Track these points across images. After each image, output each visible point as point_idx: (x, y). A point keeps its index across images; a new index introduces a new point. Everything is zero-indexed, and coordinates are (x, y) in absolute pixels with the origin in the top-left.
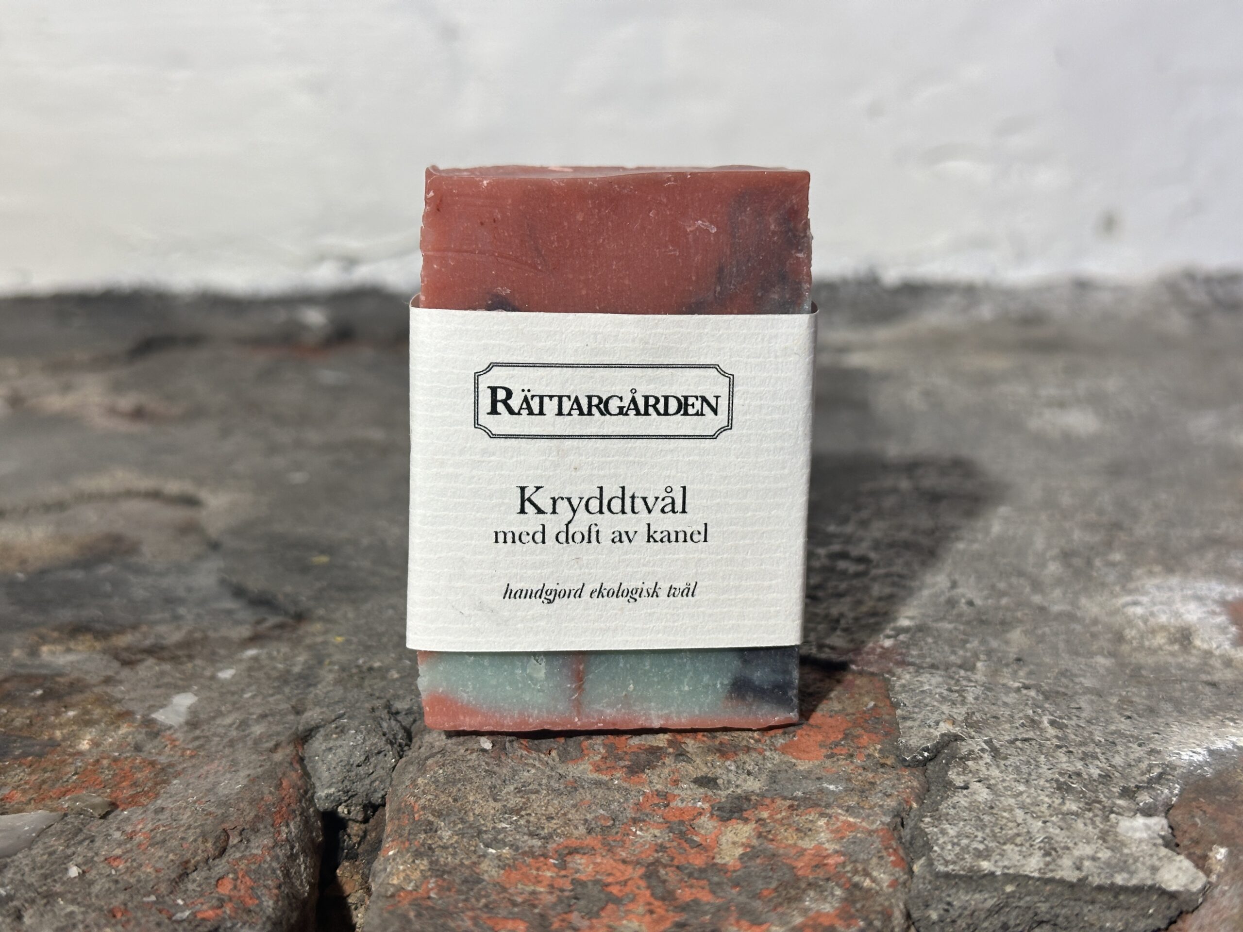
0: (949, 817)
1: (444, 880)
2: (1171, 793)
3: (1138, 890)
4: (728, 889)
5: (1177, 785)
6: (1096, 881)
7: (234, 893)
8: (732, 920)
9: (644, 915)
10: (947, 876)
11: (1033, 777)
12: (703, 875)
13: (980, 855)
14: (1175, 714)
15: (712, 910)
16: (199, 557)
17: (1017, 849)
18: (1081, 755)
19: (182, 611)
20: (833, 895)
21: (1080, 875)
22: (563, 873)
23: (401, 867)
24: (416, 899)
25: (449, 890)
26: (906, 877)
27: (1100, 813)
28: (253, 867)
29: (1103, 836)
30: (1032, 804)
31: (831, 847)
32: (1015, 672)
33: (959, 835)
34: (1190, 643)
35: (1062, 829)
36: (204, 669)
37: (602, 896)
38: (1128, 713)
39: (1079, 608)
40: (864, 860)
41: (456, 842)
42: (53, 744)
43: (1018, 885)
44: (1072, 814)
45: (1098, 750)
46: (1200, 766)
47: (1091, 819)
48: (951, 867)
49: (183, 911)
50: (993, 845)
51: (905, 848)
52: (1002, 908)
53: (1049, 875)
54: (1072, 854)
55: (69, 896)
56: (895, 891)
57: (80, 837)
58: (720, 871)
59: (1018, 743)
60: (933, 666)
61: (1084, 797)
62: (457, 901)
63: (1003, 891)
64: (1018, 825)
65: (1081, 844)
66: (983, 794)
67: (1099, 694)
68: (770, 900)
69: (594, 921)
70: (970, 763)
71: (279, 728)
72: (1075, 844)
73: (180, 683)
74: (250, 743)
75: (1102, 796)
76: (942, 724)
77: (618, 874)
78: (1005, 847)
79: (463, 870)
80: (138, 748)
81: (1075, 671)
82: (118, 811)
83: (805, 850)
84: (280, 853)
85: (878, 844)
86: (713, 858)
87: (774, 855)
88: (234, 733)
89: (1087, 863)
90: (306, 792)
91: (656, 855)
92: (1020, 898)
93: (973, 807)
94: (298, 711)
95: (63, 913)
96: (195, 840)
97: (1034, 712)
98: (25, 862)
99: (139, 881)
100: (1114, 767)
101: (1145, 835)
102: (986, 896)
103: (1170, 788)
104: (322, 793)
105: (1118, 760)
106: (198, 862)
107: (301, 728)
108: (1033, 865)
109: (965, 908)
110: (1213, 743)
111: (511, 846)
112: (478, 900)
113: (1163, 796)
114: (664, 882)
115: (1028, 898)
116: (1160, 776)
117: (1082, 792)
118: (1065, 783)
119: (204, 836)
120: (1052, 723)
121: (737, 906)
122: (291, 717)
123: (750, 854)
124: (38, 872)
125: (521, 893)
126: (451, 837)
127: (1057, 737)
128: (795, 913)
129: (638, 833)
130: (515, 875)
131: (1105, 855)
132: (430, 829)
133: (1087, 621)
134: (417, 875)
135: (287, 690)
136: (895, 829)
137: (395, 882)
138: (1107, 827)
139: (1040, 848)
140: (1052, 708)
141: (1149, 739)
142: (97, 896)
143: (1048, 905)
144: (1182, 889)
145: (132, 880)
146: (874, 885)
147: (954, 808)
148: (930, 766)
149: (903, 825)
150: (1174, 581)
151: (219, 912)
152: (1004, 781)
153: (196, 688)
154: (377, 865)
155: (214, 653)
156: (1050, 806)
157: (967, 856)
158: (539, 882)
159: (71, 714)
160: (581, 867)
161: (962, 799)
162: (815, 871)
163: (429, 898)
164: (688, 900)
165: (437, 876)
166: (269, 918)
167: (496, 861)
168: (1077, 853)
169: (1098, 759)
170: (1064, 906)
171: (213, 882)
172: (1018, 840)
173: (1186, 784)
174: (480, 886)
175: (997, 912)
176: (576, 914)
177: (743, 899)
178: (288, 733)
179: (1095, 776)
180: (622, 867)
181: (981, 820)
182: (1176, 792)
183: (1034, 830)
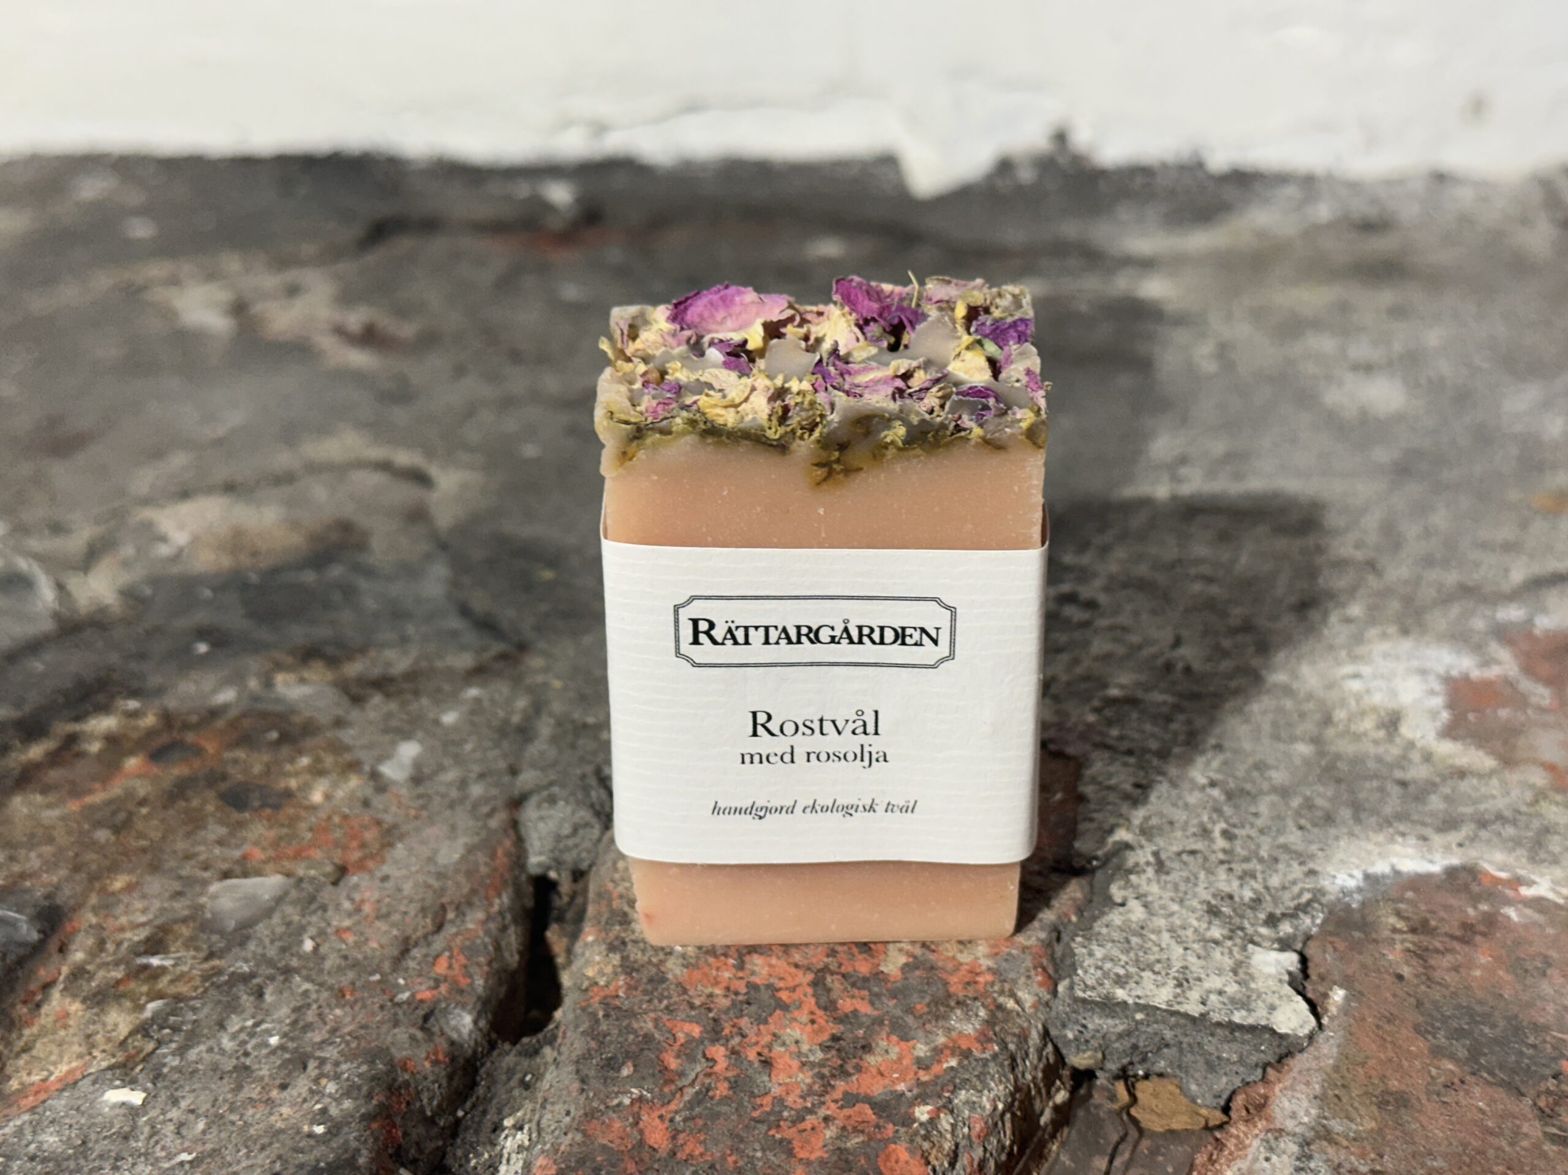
0: (1099, 937)
1: (632, 978)
2: (1313, 922)
3: (1252, 1029)
4: (885, 1000)
5: (1321, 915)
6: (1216, 1017)
7: (450, 973)
8: (884, 1034)
9: (806, 1025)
10: (1084, 1001)
11: (1189, 897)
12: (867, 985)
13: (1120, 981)
14: (1350, 823)
15: (868, 1023)
16: (428, 557)
17: (1153, 977)
18: (1239, 873)
19: (410, 629)
20: (977, 1015)
21: (1201, 1009)
22: (740, 974)
23: (597, 958)
24: (605, 997)
25: (636, 989)
27: (1238, 941)
28: (467, 943)
29: (1236, 968)
30: (1180, 927)
31: (986, 963)
32: (1208, 763)
33: (1106, 958)
34: (1396, 729)
35: (1199, 957)
36: (428, 709)
37: (772, 1001)
38: (1303, 822)
39: (1297, 678)
40: (1012, 980)
42: (288, 794)
43: (1147, 1014)
44: (1213, 941)
45: (1259, 867)
46: (1351, 892)
47: (1230, 948)
49: (403, 992)
50: (1132, 970)
51: (1055, 967)
52: (1132, 1032)
53: (1176, 1007)
54: (1201, 986)
55: (304, 972)
56: (1036, 1013)
57: (314, 906)
59: (1184, 856)
60: (1130, 752)
61: (1230, 923)
62: (641, 1001)
63: (1133, 1018)
64: (1162, 949)
65: (1212, 975)
66: (1137, 912)
67: (1284, 794)
68: (921, 1017)
69: (762, 1027)
70: (1133, 878)
71: (494, 792)
72: (1208, 975)
73: (406, 728)
75: (1247, 922)
76: (1117, 829)
77: (789, 979)
78: (1143, 974)
79: (650, 967)
80: (366, 803)
81: (1271, 761)
82: (348, 877)
83: (961, 964)
84: (492, 926)
85: (1029, 962)
86: (878, 965)
87: (932, 968)
88: (454, 794)
89: (1213, 998)
90: (519, 858)
91: (826, 960)
92: (1148, 1025)
93: (1125, 927)
94: (514, 771)
95: (300, 990)
96: (416, 916)
97: (1210, 818)
98: (266, 932)
99: (366, 958)
100: (1267, 888)
101: (1274, 970)
102: (1117, 1022)
103: (1313, 917)
104: (533, 859)
105: (1275, 881)
106: (419, 938)
107: (515, 792)
108: (1162, 996)
109: (1098, 1031)
110: (1373, 864)
112: (660, 1001)
113: (1304, 926)
114: (829, 990)
115: (1155, 1026)
116: (1309, 903)
117: (1230, 917)
118: (1216, 906)
119: (423, 910)
120: (1224, 833)
121: (890, 1021)
122: (506, 779)
123: (912, 965)
124: (278, 944)
125: (699, 996)
127: (1224, 851)
128: (940, 1032)
130: (697, 974)
131: (1232, 989)
132: (625, 921)
133: (1302, 695)
134: (609, 969)
135: (505, 744)
136: (1050, 945)
137: (590, 973)
138: (1242, 958)
139: (1175, 978)
140: (1230, 812)
141: (1312, 857)
142: (329, 973)
143: (1173, 1033)
144: (1290, 1032)
145: (360, 956)
146: (1016, 1007)
147: (1107, 926)
148: (1096, 876)
149: (1058, 939)
150: (1406, 645)
151: (435, 992)
152: (1161, 898)
153: (420, 734)
154: (578, 947)
155: (439, 690)
156: (1196, 930)
157: (1106, 981)
158: (717, 983)
159: (305, 761)
160: (756, 969)
161: (1115, 917)
162: (965, 988)
163: (617, 996)
164: (848, 1011)
165: (627, 974)
166: (479, 998)
167: (681, 961)
168: (1207, 985)
169: (1255, 878)
170: (1186, 1035)
171: (430, 959)
172: (1157, 967)
173: (1331, 912)
174: (664, 986)
175: (1127, 1035)
176: (746, 1019)
177: (898, 1012)
178: (503, 797)
179: (1247, 899)
180: (793, 970)
181: (1128, 941)
182: (1318, 921)
183: (1174, 957)
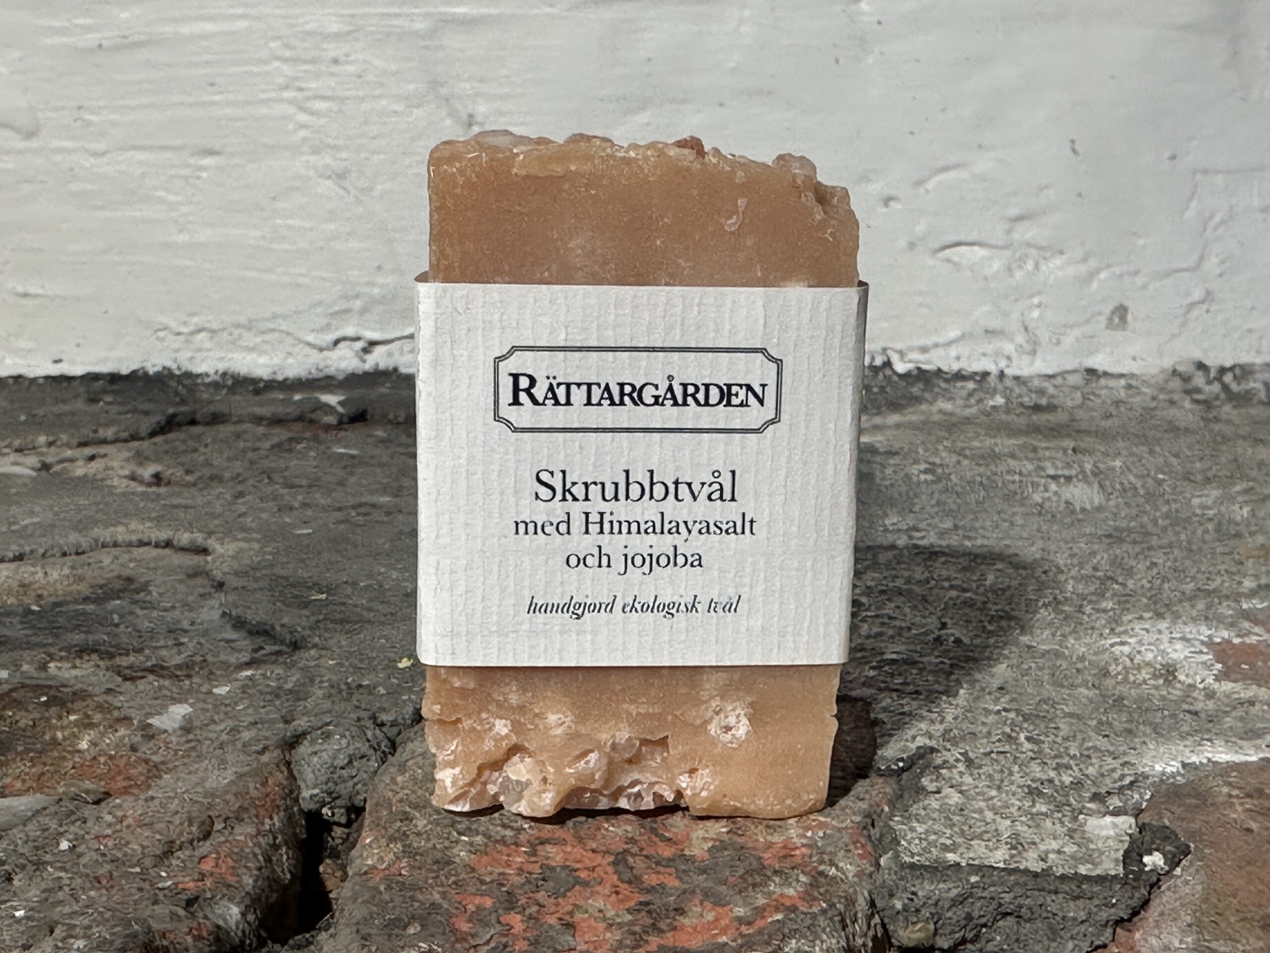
0: (918, 817)
1: (416, 860)
2: (1142, 798)
3: (1101, 879)
4: (695, 876)
5: (1148, 792)
6: (1059, 871)
7: (216, 870)
8: (697, 901)
9: (609, 896)
10: (913, 866)
11: (1006, 783)
12: (671, 864)
13: (946, 848)
14: (1153, 735)
15: (677, 893)
16: (204, 596)
17: (983, 843)
18: (1054, 765)
19: (184, 639)
20: (798, 881)
21: (1042, 865)
22: (532, 859)
23: (376, 851)
24: (387, 876)
25: (420, 869)
26: (872, 869)
27: (1069, 814)
28: (235, 850)
29: (1071, 834)
30: (1003, 807)
32: (998, 699)
33: (927, 832)
35: (1029, 827)
36: (200, 685)
37: (571, 879)
38: (1105, 733)
39: (1066, 647)
40: (831, 853)
41: (431, 830)
42: (55, 743)
43: (983, 876)
44: (1042, 814)
45: (1072, 762)
46: (1173, 775)
47: (1060, 819)
48: (917, 858)
49: (164, 881)
50: (959, 840)
51: (874, 846)
52: (965, 899)
53: (1013, 866)
54: (1038, 848)
55: (58, 865)
56: (860, 881)
57: (73, 818)
58: (688, 860)
59: (993, 755)
60: (917, 692)
61: (1055, 800)
62: (427, 878)
63: (968, 881)
64: (987, 824)
65: (1047, 840)
66: (955, 798)
67: (1079, 717)
68: (736, 886)
69: (560, 900)
70: (944, 771)
71: (268, 734)
72: (1042, 840)
73: (176, 696)
74: (239, 745)
75: (1072, 799)
76: (918, 738)
77: (587, 861)
78: (972, 842)
79: (435, 853)
80: (133, 749)
81: (1058, 699)
82: (111, 799)
83: (774, 844)
84: (263, 841)
85: (846, 839)
86: (683, 850)
87: (742, 848)
88: (224, 737)
89: (1052, 856)
90: (291, 792)
91: (626, 846)
92: (984, 889)
93: (944, 809)
94: (287, 720)
95: (51, 878)
96: (181, 824)
97: (1012, 730)
98: (19, 836)
99: (125, 855)
100: (1087, 776)
101: (1111, 833)
102: (951, 885)
103: (1140, 794)
104: (306, 793)
105: (1091, 771)
106: (183, 843)
107: (288, 734)
108: (998, 857)
109: (930, 898)
110: (1188, 758)
111: (484, 835)
112: (447, 878)
113: (1134, 801)
114: (632, 868)
115: (992, 889)
116: (1132, 783)
117: (1053, 796)
118: (1036, 788)
119: (191, 821)
120: (1028, 739)
121: (702, 890)
123: (719, 846)
124: (31, 844)
125: (490, 874)
126: (425, 826)
127: (1032, 751)
128: (759, 896)
129: (611, 828)
130: (485, 859)
131: (1070, 849)
132: (406, 818)
133: (1074, 659)
134: (390, 857)
135: (278, 703)
136: (865, 828)
137: (369, 862)
138: (1075, 826)
140: (1031, 728)
141: (1125, 754)
142: (85, 866)
143: (1011, 895)
145: (119, 855)
146: (839, 874)
147: (925, 809)
148: (905, 776)
149: (873, 825)
150: (1164, 625)
151: (199, 884)
153: (191, 701)
154: (354, 853)
155: (211, 673)
156: (1019, 808)
157: (933, 850)
158: (509, 866)
159: (73, 718)
160: (551, 855)
161: (933, 802)
162: (782, 861)
163: (400, 875)
164: (654, 884)
165: (409, 857)
166: (247, 893)
167: (468, 847)
168: (1042, 847)
169: (1071, 769)
170: (1027, 897)
171: (196, 859)
172: (986, 837)
173: (1158, 792)
174: (450, 867)
175: (961, 903)
176: (543, 893)
177: (709, 884)
178: (275, 738)
179: (1067, 783)
180: (590, 854)
181: (951, 820)
182: (1147, 797)
183: (1002, 828)
